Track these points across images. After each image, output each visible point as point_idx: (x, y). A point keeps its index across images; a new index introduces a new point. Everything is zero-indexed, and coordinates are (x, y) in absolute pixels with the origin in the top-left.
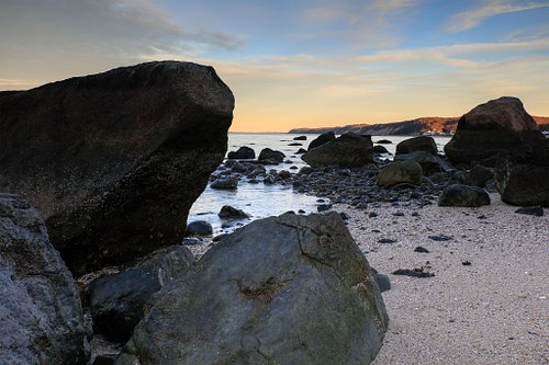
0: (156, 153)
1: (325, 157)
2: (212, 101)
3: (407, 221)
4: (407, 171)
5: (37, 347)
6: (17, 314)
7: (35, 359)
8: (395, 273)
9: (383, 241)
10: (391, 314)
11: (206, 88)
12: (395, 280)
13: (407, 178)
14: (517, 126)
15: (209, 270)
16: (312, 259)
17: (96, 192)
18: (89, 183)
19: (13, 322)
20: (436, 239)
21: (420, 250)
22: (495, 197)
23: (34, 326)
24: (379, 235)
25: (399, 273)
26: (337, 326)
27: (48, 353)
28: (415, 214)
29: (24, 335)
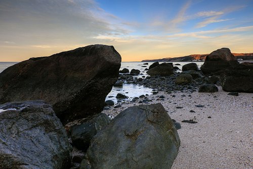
0: (93, 79)
1: (155, 72)
2: (113, 60)
3: (186, 99)
4: (187, 78)
5: (54, 160)
6: (46, 148)
7: (53, 164)
8: (183, 122)
9: (178, 108)
10: (181, 139)
11: (111, 55)
12: (183, 125)
13: (186, 81)
14: (228, 59)
15: (114, 127)
16: (152, 122)
17: (72, 94)
18: (69, 90)
19: (45, 151)
20: (198, 106)
21: (192, 111)
22: (220, 88)
23: (52, 152)
24: (176, 105)
25: (184, 121)
26: (161, 148)
27: (57, 161)
28: (190, 96)
29: (49, 156)
